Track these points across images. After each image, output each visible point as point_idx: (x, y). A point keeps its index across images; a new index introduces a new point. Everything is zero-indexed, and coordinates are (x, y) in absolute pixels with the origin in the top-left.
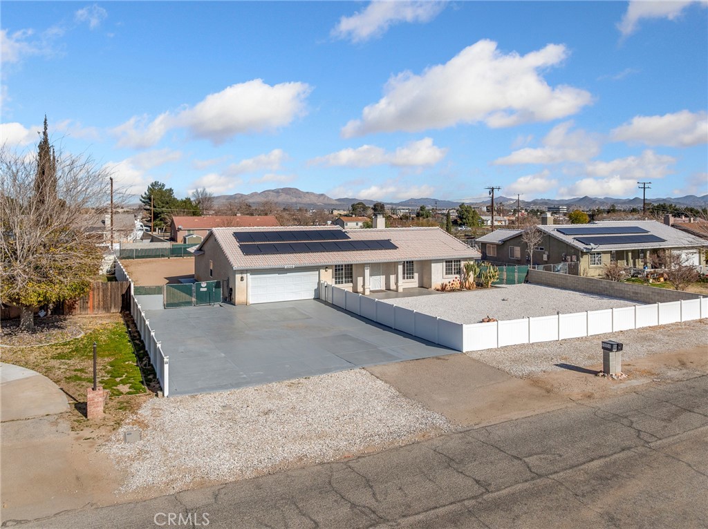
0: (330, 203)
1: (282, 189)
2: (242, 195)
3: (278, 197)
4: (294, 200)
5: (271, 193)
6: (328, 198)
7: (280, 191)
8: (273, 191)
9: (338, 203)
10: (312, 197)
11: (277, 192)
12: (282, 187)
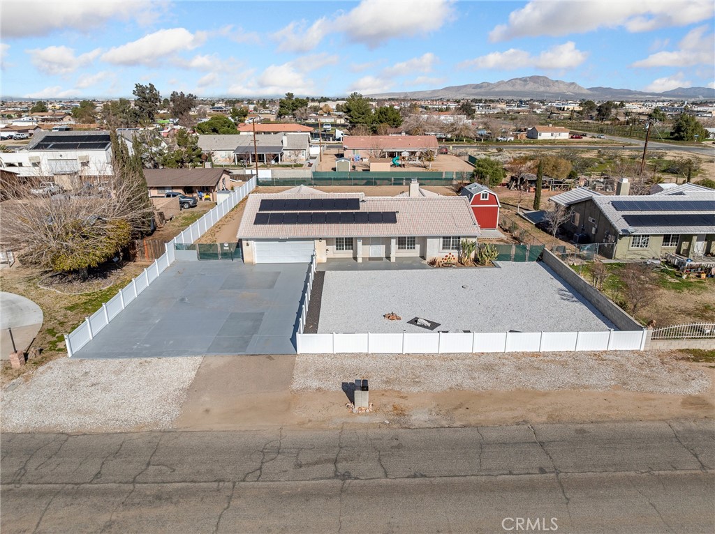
0: (581, 92)
1: (530, 78)
2: (489, 84)
3: (525, 85)
4: (542, 89)
5: (519, 81)
6: (579, 87)
7: (528, 79)
8: (520, 79)
9: (589, 92)
10: (561, 85)
11: (525, 80)
12: (530, 76)
